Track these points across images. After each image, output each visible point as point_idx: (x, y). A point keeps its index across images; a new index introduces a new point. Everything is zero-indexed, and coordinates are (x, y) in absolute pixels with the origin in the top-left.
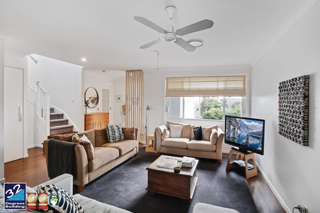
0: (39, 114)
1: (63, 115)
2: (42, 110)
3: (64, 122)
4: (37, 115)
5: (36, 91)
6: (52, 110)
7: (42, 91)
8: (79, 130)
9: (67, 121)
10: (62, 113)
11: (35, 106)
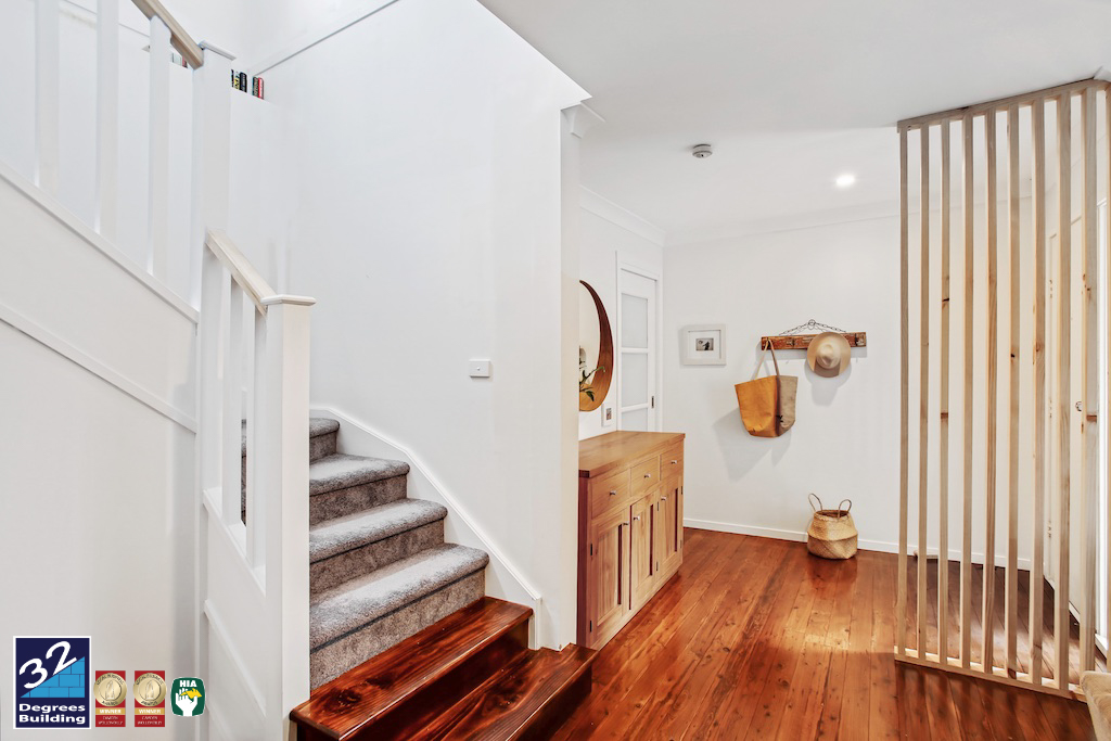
0: (219, 495)
1: (402, 474)
2: (244, 457)
3: (419, 532)
4: (204, 508)
5: (197, 307)
6: (326, 442)
7: (245, 296)
8: (537, 596)
9: (439, 519)
10: (398, 460)
11: (186, 431)
